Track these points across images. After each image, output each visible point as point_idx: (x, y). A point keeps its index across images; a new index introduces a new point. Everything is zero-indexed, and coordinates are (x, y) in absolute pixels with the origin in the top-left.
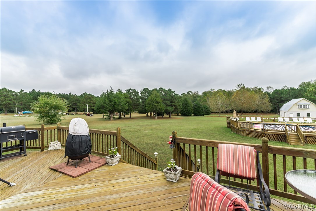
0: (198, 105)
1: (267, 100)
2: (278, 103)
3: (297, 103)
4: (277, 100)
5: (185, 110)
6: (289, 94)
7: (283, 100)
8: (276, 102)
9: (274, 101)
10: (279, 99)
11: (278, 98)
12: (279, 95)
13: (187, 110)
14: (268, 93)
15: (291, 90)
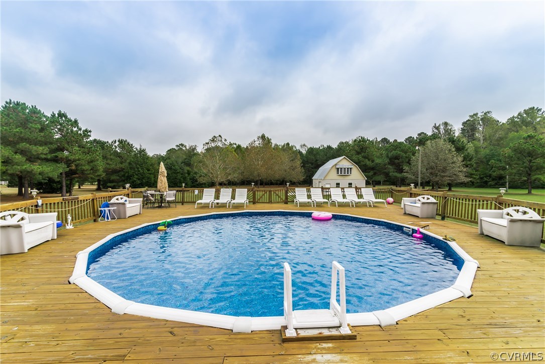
0: (173, 167)
1: (298, 163)
2: (312, 168)
3: (336, 165)
4: (312, 164)
5: (136, 176)
6: (326, 155)
7: (319, 164)
8: (310, 167)
9: (308, 165)
10: (313, 162)
11: (312, 160)
12: (315, 155)
13: (143, 178)
14: (300, 152)
15: (328, 149)
